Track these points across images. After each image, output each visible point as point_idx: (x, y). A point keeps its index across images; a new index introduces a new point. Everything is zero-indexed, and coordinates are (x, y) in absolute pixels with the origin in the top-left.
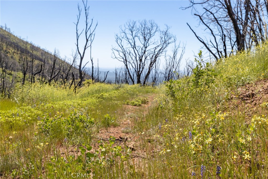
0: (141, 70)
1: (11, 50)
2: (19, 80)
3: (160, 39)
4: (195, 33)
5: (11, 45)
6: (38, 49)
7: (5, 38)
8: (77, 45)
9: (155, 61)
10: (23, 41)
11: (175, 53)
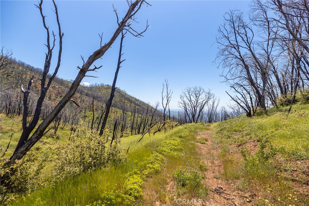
0: (195, 113)
1: (126, 101)
2: (129, 116)
3: (205, 96)
4: (231, 97)
5: (126, 99)
6: (138, 100)
7: (124, 96)
8: (163, 103)
9: (203, 108)
10: (131, 97)
11: (213, 103)
